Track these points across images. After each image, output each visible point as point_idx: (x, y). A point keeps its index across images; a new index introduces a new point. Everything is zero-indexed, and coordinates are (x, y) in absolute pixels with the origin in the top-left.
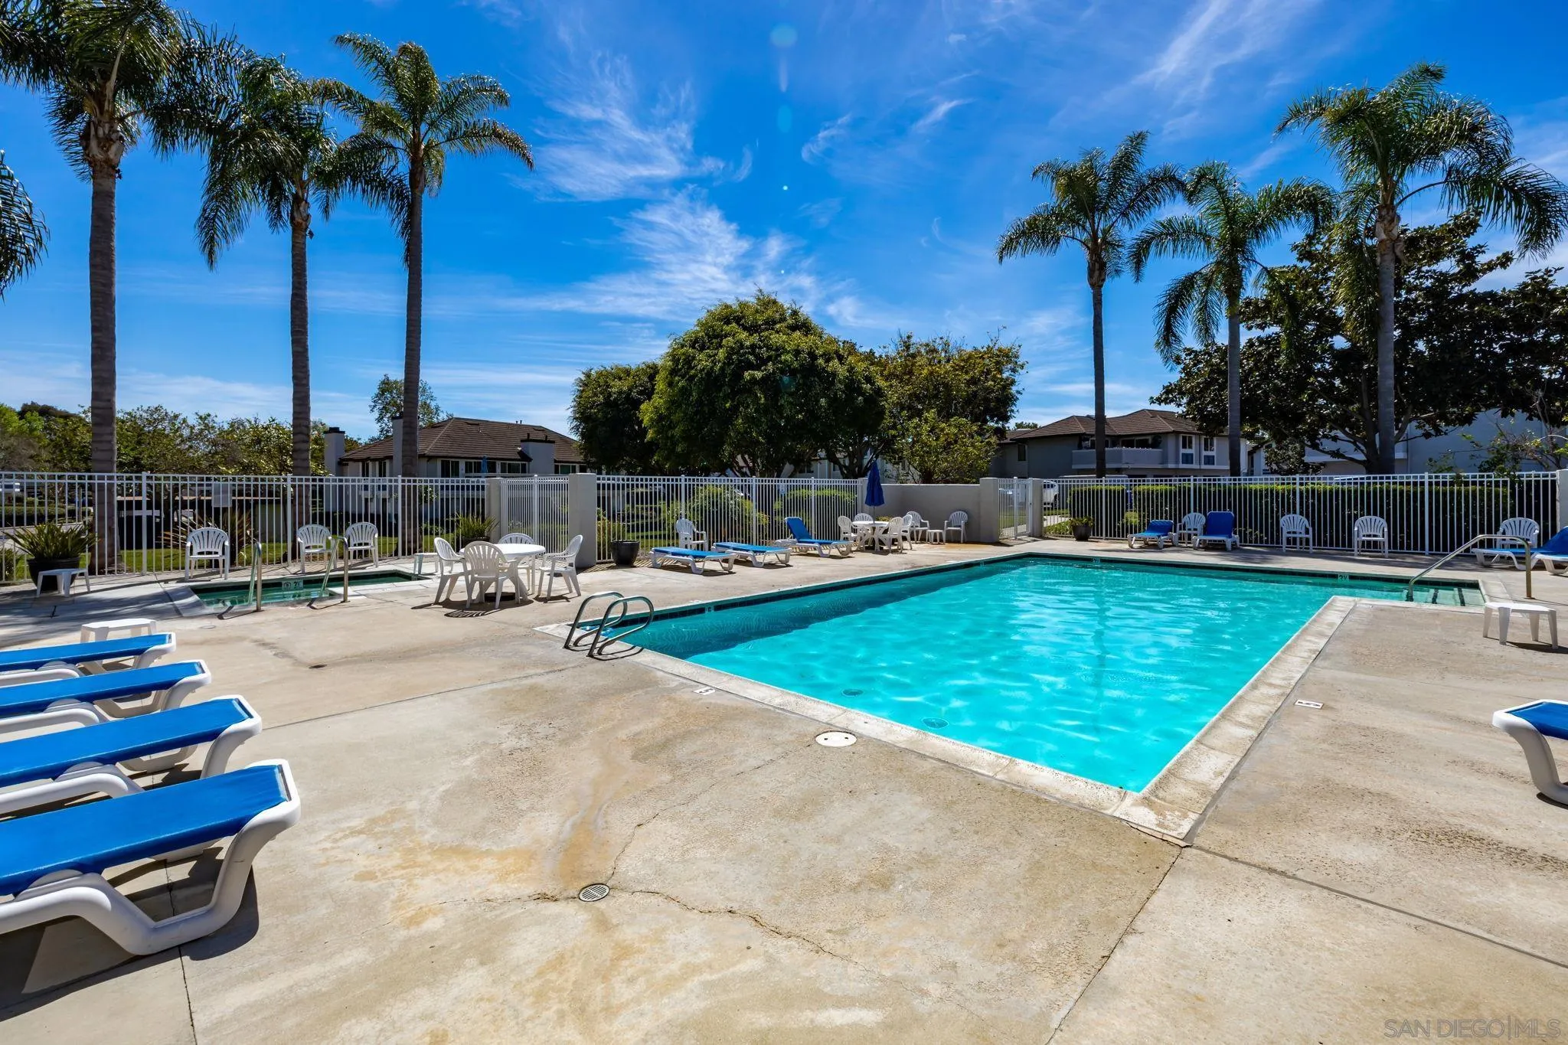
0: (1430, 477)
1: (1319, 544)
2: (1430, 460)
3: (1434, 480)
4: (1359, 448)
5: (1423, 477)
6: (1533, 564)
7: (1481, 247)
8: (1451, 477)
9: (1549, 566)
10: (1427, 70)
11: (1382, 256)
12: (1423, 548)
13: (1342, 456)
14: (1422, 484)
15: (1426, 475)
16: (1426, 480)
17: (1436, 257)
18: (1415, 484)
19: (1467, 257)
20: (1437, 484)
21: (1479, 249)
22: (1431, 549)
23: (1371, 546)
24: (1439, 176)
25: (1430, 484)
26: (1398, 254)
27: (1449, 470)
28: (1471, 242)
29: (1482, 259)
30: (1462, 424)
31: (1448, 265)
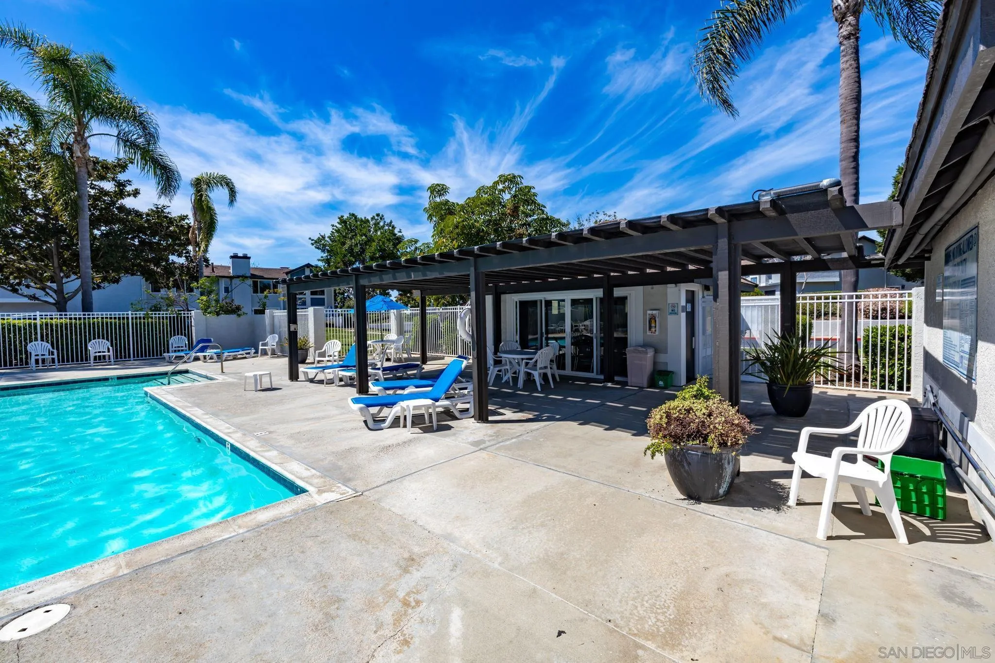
0: (132, 314)
1: (63, 361)
2: (132, 304)
3: (134, 316)
4: (48, 294)
5: (128, 314)
6: (224, 358)
7: (130, 181)
8: (143, 314)
9: (202, 358)
10: (104, 61)
11: (79, 167)
12: (129, 357)
13: (37, 299)
14: (128, 318)
15: (130, 313)
16: (130, 316)
17: (102, 178)
18: (123, 318)
19: (121, 185)
20: (136, 318)
21: (129, 182)
22: (134, 357)
23: (100, 359)
24: (115, 132)
25: (132, 318)
26: (90, 170)
27: (141, 310)
28: (122, 177)
29: (129, 188)
30: (114, 283)
31: (109, 186)
